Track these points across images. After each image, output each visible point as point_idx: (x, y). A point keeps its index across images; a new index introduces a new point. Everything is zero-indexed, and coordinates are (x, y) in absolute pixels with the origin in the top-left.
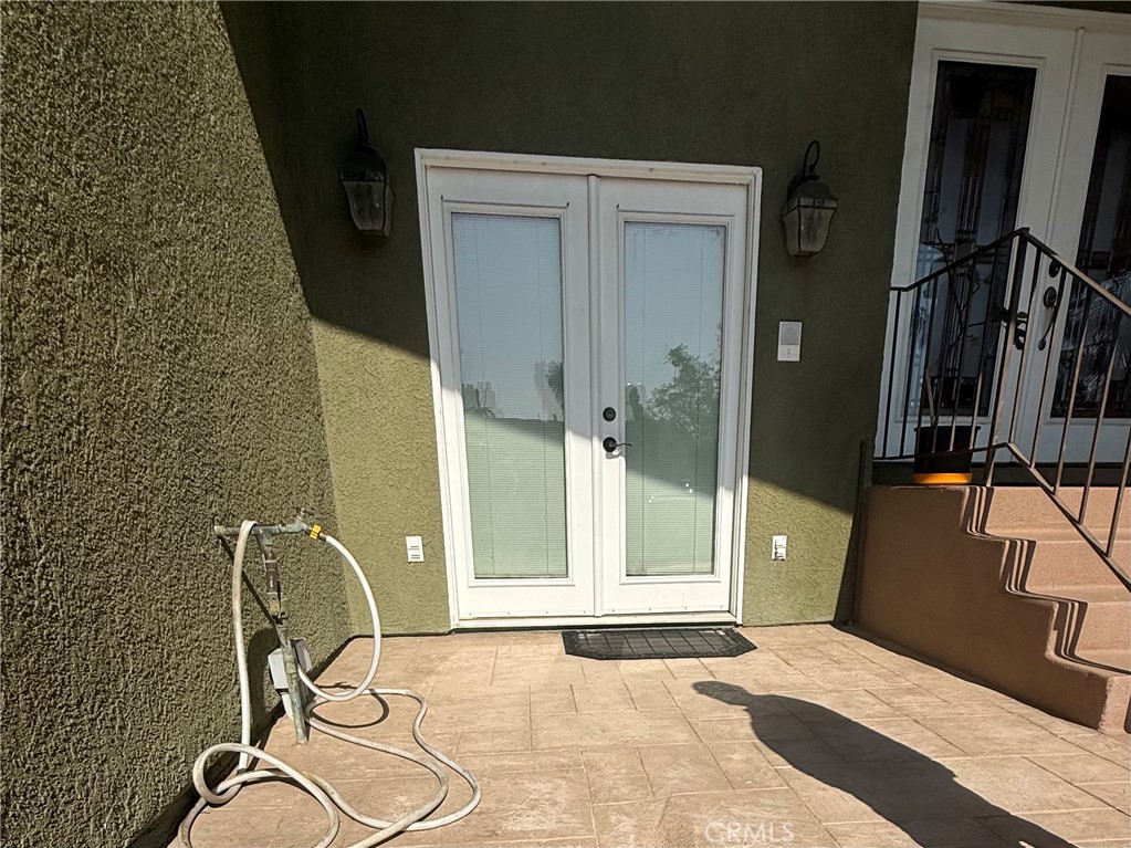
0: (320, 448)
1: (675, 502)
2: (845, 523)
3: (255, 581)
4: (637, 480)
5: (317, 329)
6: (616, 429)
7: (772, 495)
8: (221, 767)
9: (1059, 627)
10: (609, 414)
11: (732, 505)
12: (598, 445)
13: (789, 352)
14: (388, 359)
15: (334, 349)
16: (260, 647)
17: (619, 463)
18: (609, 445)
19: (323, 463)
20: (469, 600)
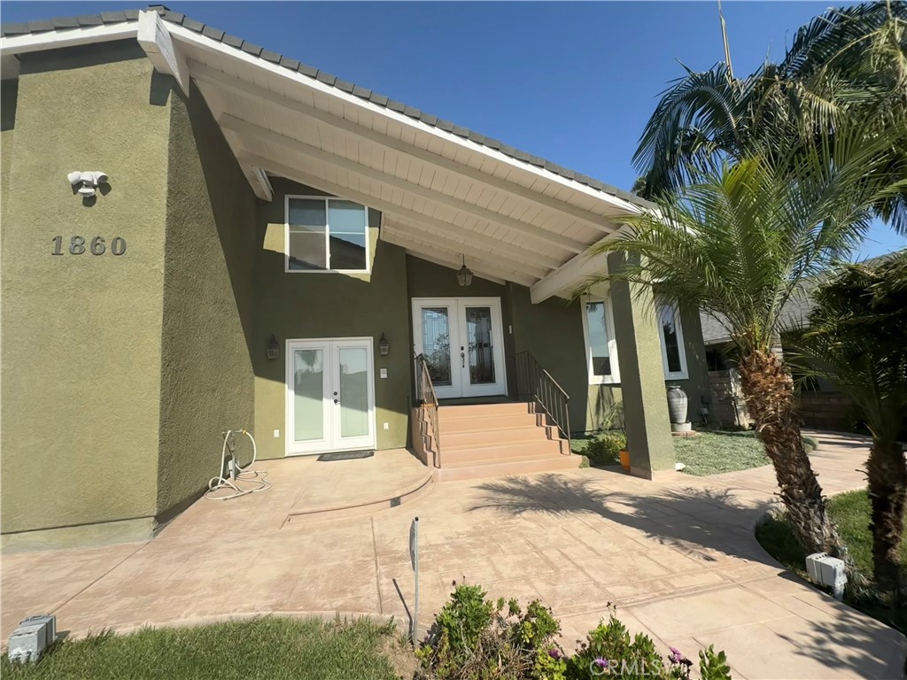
0: (252, 407)
1: (355, 414)
2: (406, 417)
3: (229, 444)
4: (344, 409)
5: (257, 379)
6: (338, 397)
7: (384, 412)
8: (215, 483)
9: (426, 442)
10: (336, 394)
11: (372, 413)
12: (333, 401)
13: (384, 375)
14: (274, 384)
15: (261, 383)
16: (228, 459)
17: (338, 405)
18: (336, 401)
19: (253, 412)
20: (291, 447)
